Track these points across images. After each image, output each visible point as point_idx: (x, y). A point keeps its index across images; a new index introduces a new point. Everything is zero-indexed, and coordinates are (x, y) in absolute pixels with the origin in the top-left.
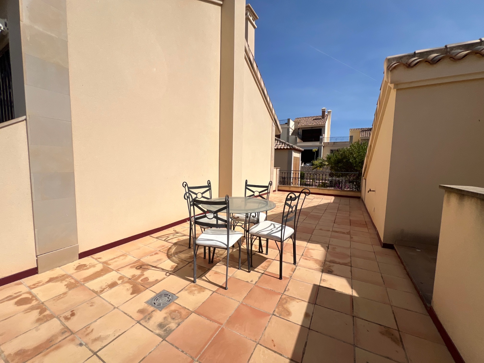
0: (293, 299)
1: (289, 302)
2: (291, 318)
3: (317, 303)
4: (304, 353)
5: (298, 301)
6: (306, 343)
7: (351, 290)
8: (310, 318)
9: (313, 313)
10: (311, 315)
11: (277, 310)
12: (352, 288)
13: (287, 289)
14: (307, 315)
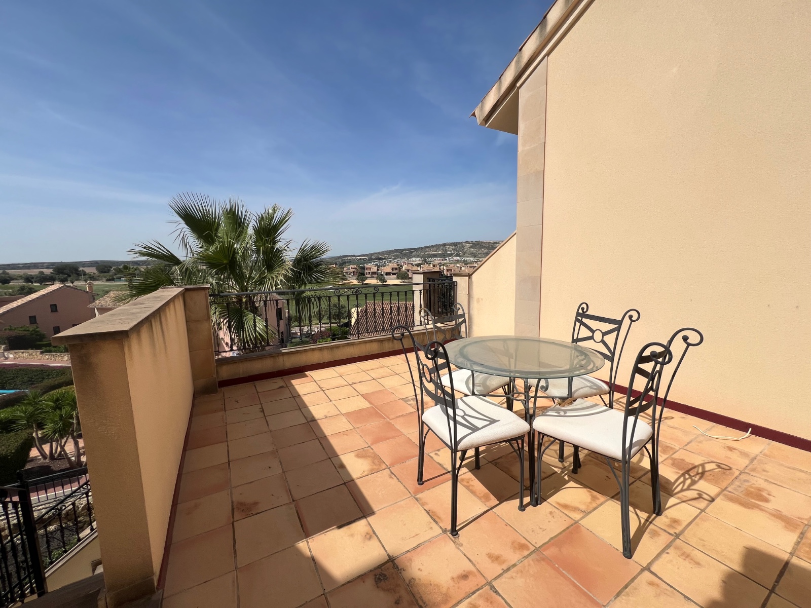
0: (372, 472)
1: (371, 465)
2: (352, 454)
3: (344, 485)
4: (321, 443)
5: (365, 474)
6: (324, 449)
7: (314, 553)
8: (336, 466)
9: (338, 472)
10: (339, 470)
11: (372, 451)
12: (313, 559)
13: (393, 476)
14: (342, 466)
